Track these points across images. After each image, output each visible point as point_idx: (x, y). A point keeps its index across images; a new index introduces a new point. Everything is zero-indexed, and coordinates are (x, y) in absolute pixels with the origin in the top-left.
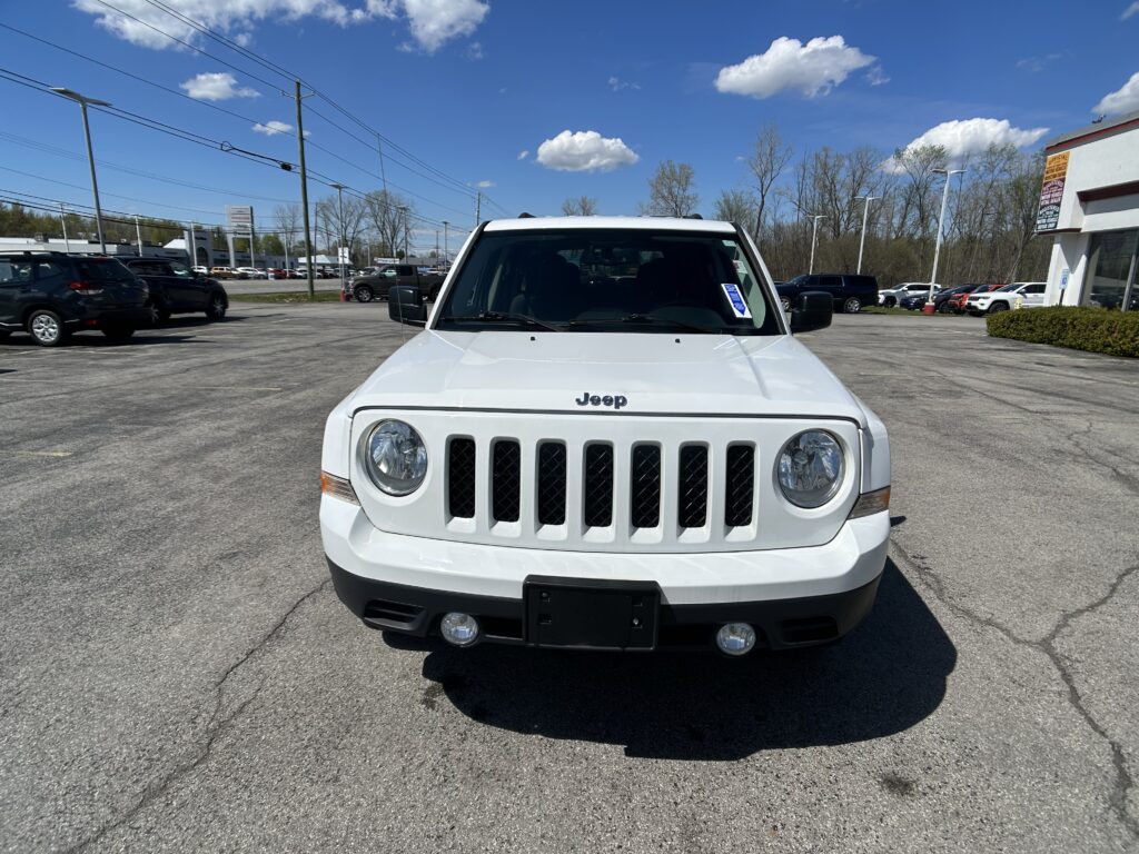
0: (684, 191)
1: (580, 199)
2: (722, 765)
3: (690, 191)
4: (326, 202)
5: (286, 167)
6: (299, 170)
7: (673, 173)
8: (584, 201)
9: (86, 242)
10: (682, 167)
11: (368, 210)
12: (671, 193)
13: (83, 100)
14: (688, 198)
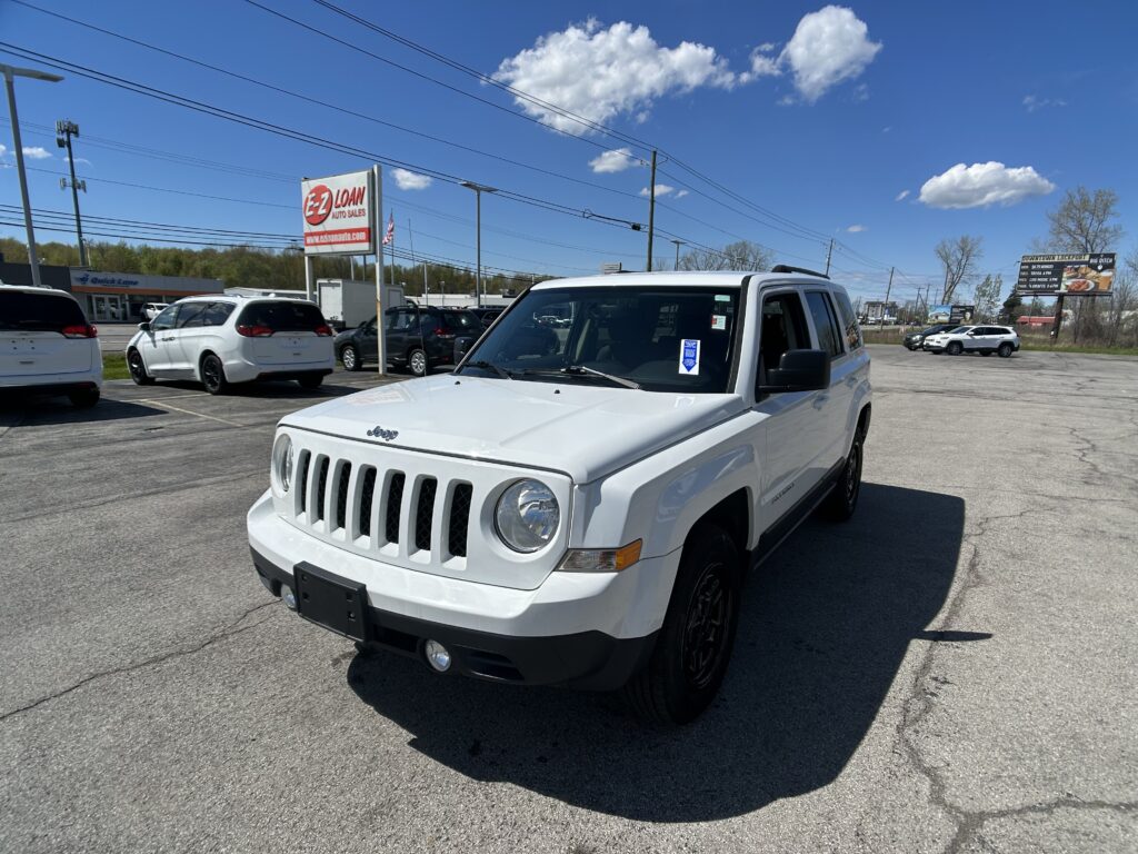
0: (1101, 222)
1: (959, 240)
2: (463, 778)
3: (1110, 223)
4: (689, 256)
5: (636, 227)
6: (647, 229)
7: (1085, 202)
8: (964, 241)
9: (501, 296)
10: (1099, 195)
11: (727, 261)
12: (1080, 226)
13: (478, 190)
14: (1106, 231)
